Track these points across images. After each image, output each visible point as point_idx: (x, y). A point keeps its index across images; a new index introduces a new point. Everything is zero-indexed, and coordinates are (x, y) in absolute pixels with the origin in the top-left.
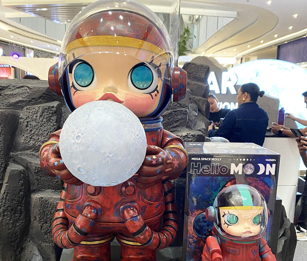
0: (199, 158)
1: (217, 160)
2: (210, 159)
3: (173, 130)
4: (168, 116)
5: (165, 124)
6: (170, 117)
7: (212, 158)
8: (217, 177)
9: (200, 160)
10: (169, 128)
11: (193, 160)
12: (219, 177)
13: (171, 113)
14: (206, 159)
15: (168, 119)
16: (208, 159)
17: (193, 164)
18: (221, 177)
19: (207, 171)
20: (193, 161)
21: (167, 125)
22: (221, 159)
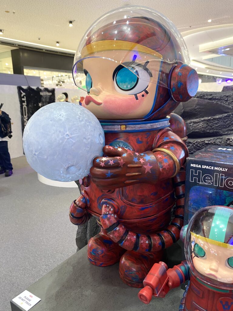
0: (200, 165)
1: (222, 170)
2: (212, 168)
3: (229, 133)
4: (223, 119)
5: (219, 127)
6: (226, 120)
7: (215, 168)
8: (222, 191)
9: (201, 167)
10: (224, 131)
11: (192, 166)
12: (224, 191)
13: (229, 116)
14: (207, 167)
15: (224, 122)
16: (210, 168)
17: (192, 171)
18: (227, 191)
19: (210, 181)
20: (193, 168)
21: (222, 128)
22: (226, 170)
